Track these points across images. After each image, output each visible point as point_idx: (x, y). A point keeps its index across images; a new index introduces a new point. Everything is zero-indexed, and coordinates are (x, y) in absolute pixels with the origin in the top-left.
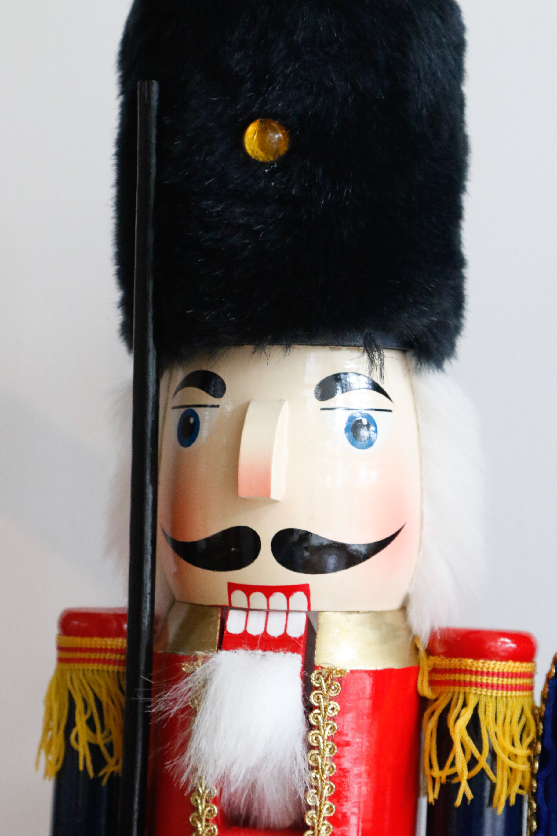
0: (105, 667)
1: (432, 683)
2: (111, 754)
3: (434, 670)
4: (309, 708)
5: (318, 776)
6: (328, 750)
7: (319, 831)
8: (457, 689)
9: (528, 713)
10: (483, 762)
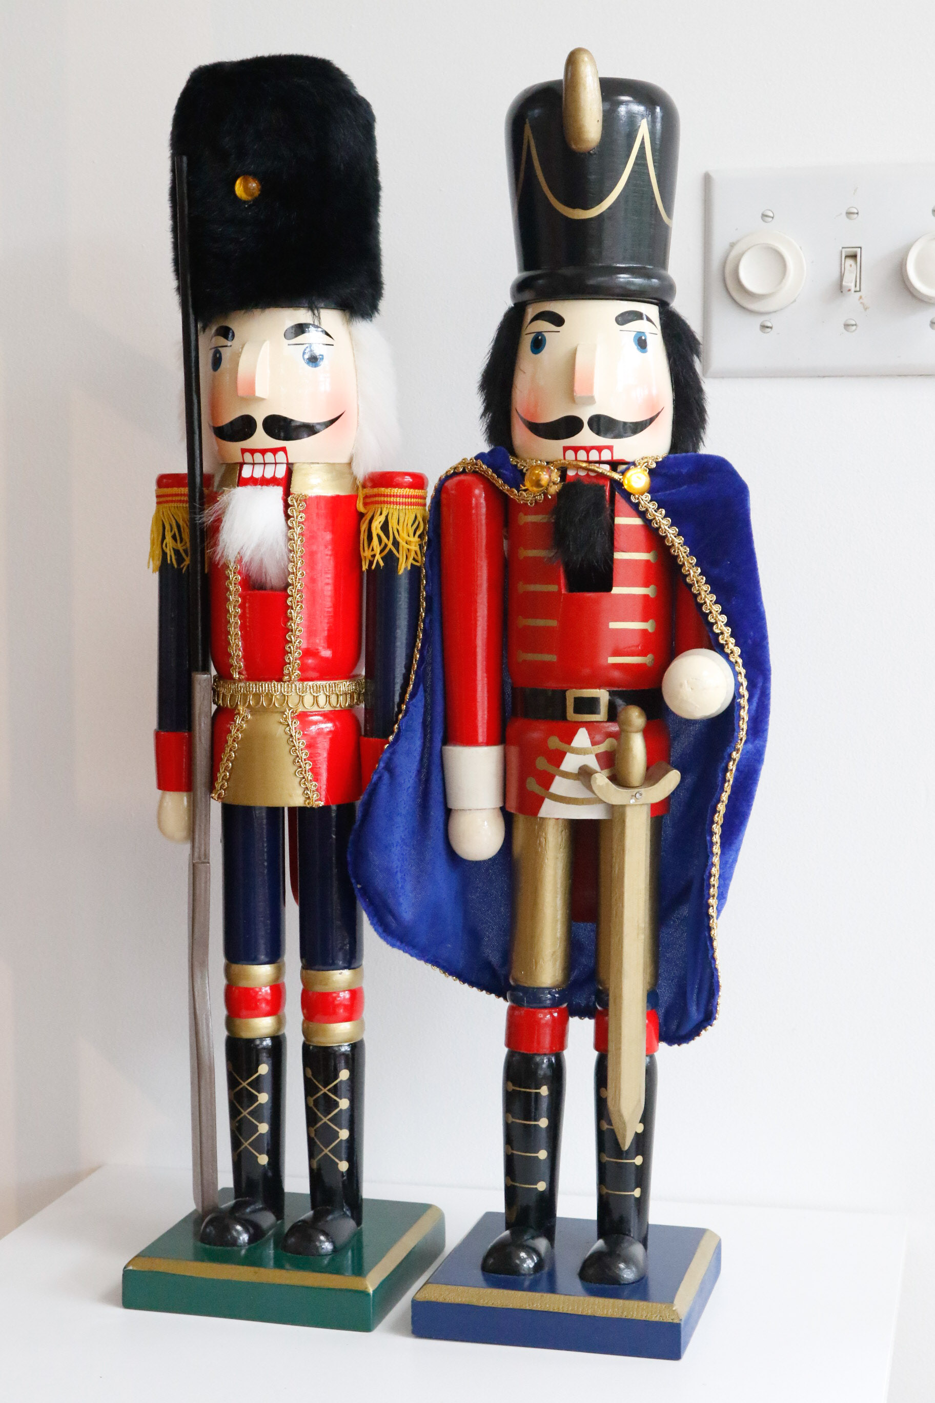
0: (181, 505)
1: (365, 504)
2: (187, 555)
3: (366, 497)
4: (288, 517)
5: (294, 555)
6: (299, 540)
7: (296, 586)
8: (377, 505)
9: (420, 519)
10: (390, 546)
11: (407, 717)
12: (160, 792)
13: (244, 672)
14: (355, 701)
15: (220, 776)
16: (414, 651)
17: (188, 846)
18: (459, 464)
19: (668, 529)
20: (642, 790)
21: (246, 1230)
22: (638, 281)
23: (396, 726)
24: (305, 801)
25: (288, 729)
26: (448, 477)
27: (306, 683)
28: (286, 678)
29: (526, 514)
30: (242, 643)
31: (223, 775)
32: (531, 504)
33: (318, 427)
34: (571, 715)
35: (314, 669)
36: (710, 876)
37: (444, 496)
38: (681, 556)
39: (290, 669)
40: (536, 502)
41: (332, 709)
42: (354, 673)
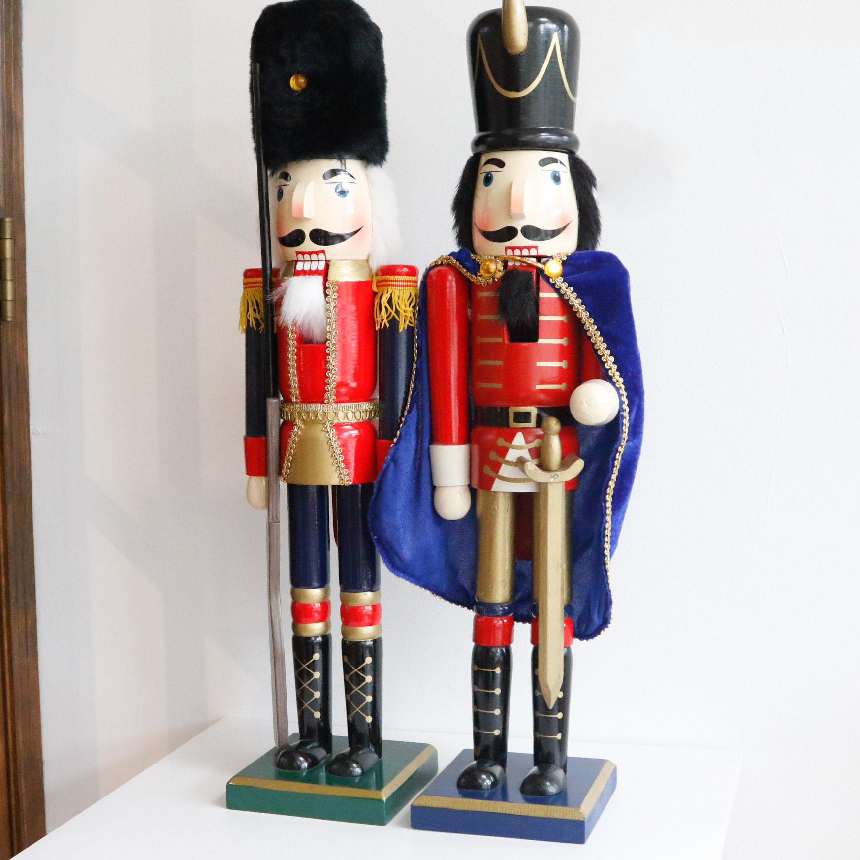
0: (258, 289)
1: (378, 286)
2: (263, 322)
3: (378, 282)
4: (326, 295)
5: (330, 321)
6: (333, 311)
7: (332, 341)
8: (385, 287)
9: (413, 296)
10: (393, 313)
11: (405, 426)
12: (248, 476)
13: (299, 398)
14: (373, 416)
15: (285, 465)
16: (410, 382)
17: (265, 512)
18: (439, 259)
19: (574, 300)
20: (558, 473)
21: (306, 760)
22: (554, 137)
23: (398, 432)
24: (340, 482)
25: (328, 434)
26: (431, 268)
27: (339, 404)
28: (326, 401)
29: (481, 292)
30: (298, 379)
31: (286, 465)
32: (484, 285)
33: (347, 236)
34: (512, 424)
35: (346, 395)
36: (605, 529)
37: (429, 280)
38: (584, 318)
39: (329, 395)
40: (487, 283)
41: (357, 421)
42: (371, 398)
